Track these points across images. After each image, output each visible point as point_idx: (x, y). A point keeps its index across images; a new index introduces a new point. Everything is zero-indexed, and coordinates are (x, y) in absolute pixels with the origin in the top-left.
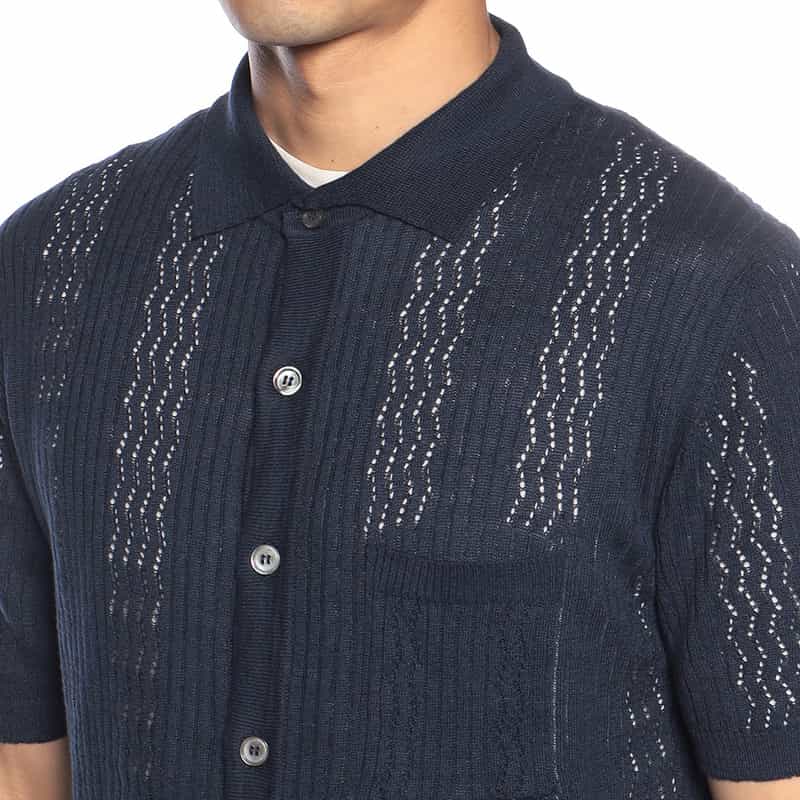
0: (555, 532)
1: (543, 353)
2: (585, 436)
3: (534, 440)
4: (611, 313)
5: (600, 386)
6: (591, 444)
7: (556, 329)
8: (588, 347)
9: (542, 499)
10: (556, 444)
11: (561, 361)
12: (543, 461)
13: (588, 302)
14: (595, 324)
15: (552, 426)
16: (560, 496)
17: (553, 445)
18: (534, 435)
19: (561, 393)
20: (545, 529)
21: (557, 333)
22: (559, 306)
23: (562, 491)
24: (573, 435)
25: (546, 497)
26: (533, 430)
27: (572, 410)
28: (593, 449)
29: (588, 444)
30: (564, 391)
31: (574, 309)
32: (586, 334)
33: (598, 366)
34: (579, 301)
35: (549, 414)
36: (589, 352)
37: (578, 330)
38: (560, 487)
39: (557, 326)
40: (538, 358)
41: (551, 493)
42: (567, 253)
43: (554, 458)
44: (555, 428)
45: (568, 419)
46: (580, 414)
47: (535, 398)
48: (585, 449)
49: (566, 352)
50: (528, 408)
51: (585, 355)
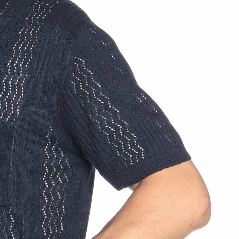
0: (11, 120)
1: (9, 62)
2: (22, 89)
3: (4, 90)
4: (31, 49)
5: (27, 72)
6: (24, 91)
7: (14, 54)
8: (24, 60)
9: (6, 109)
10: (12, 91)
11: (15, 65)
12: (7, 97)
13: (24, 46)
14: (26, 52)
15: (11, 86)
16: (12, 108)
17: (11, 92)
18: (5, 89)
19: (14, 75)
20: (7, 119)
21: (14, 56)
22: (15, 47)
23: (13, 107)
24: (17, 88)
25: (8, 108)
26: (4, 87)
27: (18, 81)
28: (24, 93)
29: (22, 91)
30: (15, 74)
31: (20, 48)
32: (23, 55)
33: (26, 66)
34: (22, 45)
35: (10, 82)
36: (24, 62)
37: (21, 55)
38: (12, 105)
39: (14, 53)
40: (7, 64)
41: (9, 108)
42: (19, 30)
43: (11, 96)
44: (12, 86)
45: (16, 83)
46: (20, 82)
47: (6, 77)
48: (22, 93)
49: (16, 62)
50: (3, 80)
51: (22, 63)
